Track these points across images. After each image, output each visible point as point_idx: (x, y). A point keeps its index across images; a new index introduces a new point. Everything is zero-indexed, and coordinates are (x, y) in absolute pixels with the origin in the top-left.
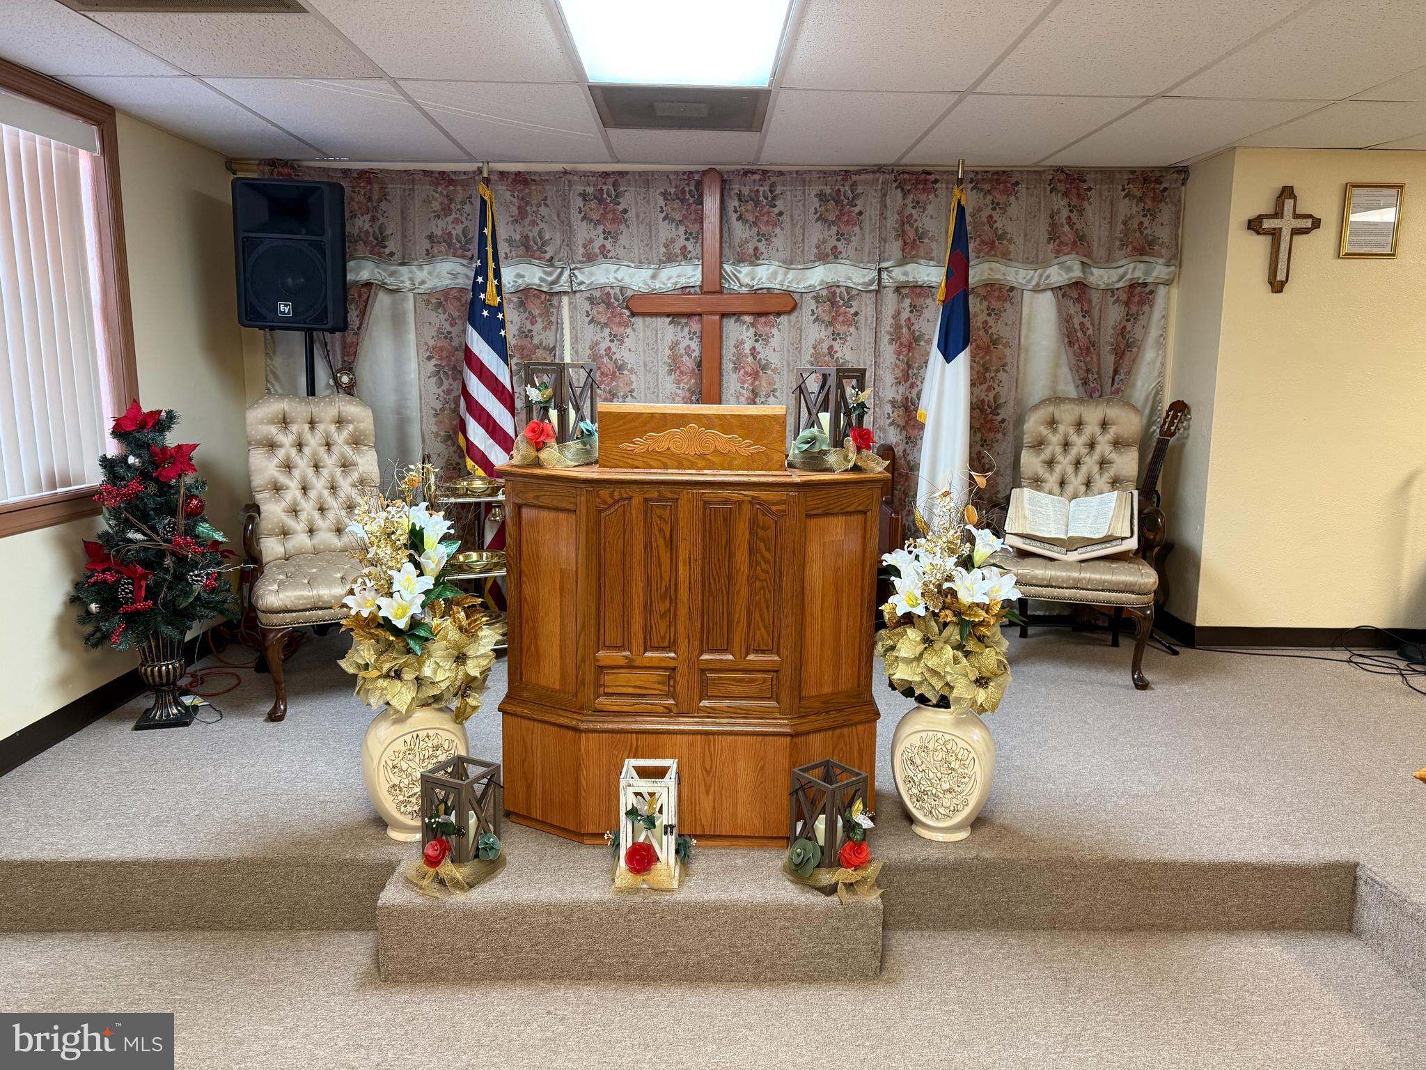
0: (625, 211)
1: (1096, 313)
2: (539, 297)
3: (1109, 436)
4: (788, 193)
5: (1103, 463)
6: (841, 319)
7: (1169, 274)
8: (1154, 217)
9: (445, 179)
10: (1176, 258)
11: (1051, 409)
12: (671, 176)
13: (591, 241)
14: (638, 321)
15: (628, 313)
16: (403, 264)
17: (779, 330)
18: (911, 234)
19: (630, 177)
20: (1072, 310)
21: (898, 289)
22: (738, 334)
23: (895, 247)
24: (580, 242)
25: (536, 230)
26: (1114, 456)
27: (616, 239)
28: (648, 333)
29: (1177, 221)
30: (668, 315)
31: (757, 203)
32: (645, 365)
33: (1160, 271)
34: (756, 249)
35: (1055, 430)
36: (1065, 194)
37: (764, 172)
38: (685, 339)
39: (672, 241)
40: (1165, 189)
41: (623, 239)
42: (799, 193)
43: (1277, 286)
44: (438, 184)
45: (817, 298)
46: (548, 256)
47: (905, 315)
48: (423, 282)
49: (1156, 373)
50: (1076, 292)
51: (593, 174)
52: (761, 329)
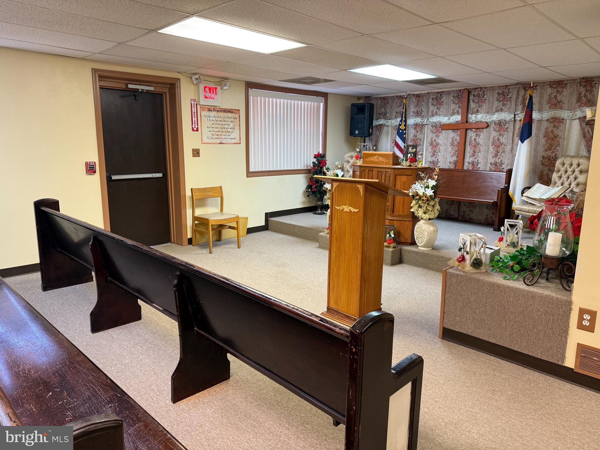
0: (443, 102)
2: (419, 126)
4: (488, 93)
5: (576, 178)
6: (502, 130)
13: (433, 110)
14: (444, 131)
15: (441, 129)
16: (389, 119)
17: (483, 133)
19: (444, 93)
20: (585, 126)
21: (520, 120)
22: (471, 134)
23: (521, 107)
24: (431, 111)
25: (420, 108)
28: (446, 134)
30: (452, 130)
32: (444, 144)
34: (477, 110)
35: (563, 166)
36: (585, 86)
37: (481, 88)
38: (456, 136)
39: (455, 109)
41: (441, 110)
42: (492, 93)
45: (495, 124)
46: (422, 115)
48: (393, 124)
51: (435, 93)
52: (478, 133)
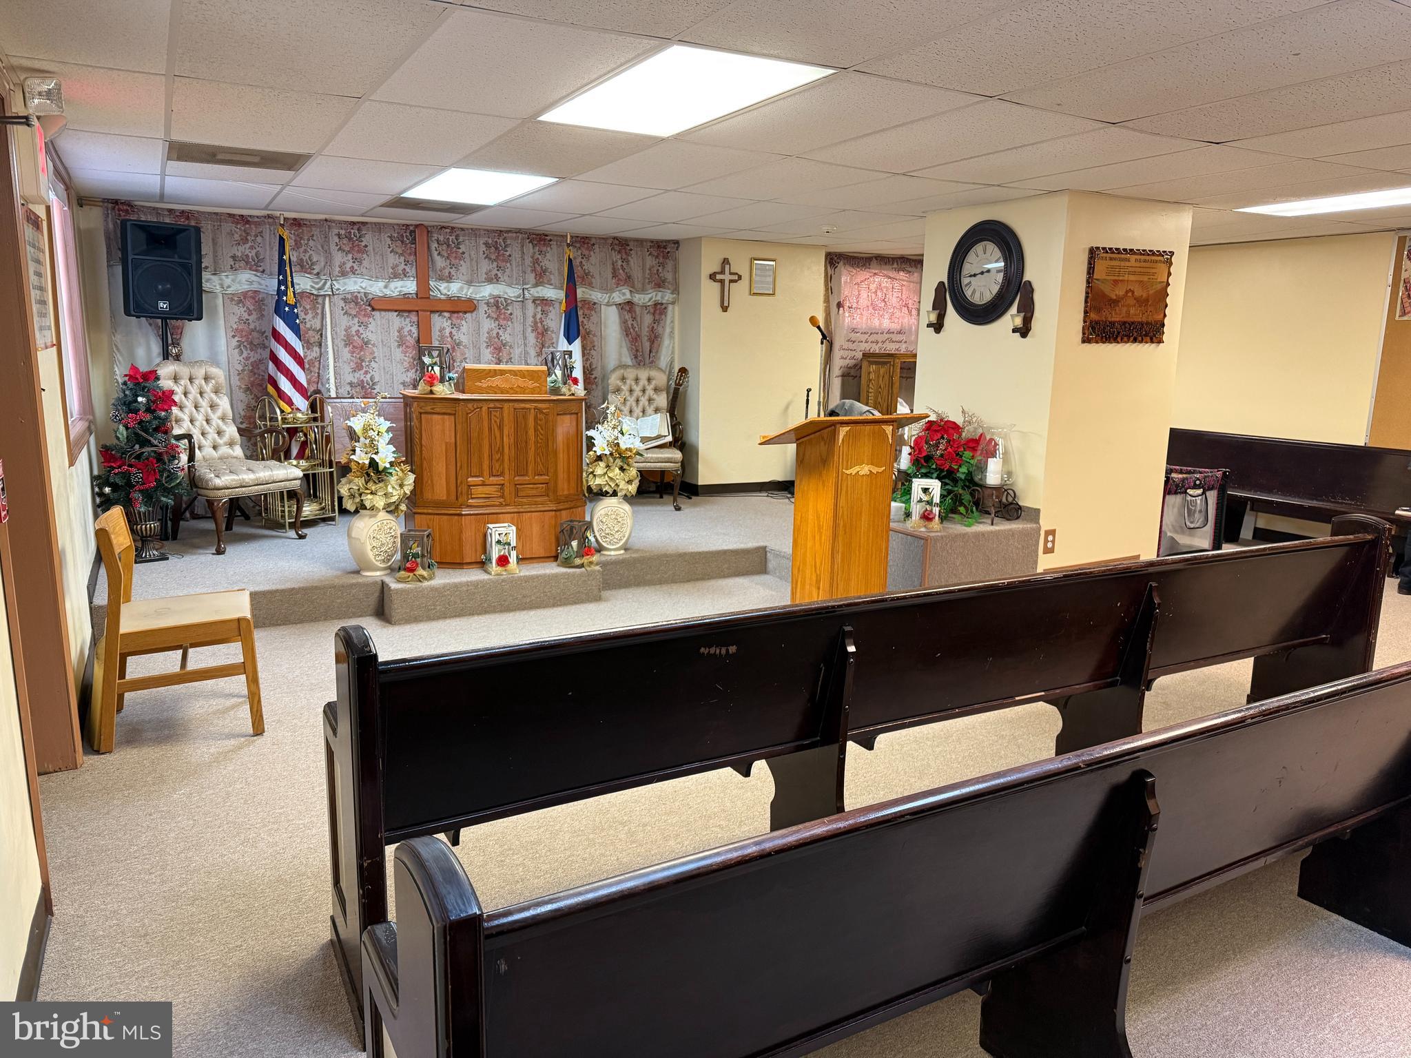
0: (366, 246)
1: (639, 319)
2: (309, 298)
3: (652, 386)
4: (467, 241)
5: (650, 400)
6: (502, 317)
7: (673, 298)
8: (664, 267)
9: (244, 220)
10: (676, 291)
11: (622, 371)
12: (395, 227)
13: (344, 263)
14: (377, 314)
15: (370, 309)
16: (215, 274)
17: (466, 322)
18: (538, 269)
19: (369, 226)
20: (627, 317)
21: (534, 301)
22: (440, 323)
23: (531, 277)
24: (337, 264)
25: (307, 255)
26: (655, 396)
27: (360, 263)
28: (384, 321)
29: (675, 270)
30: (396, 311)
31: (448, 246)
32: (382, 341)
33: (667, 296)
34: (450, 273)
35: (625, 383)
36: (619, 252)
37: (453, 228)
38: (408, 326)
39: (397, 266)
40: (668, 252)
41: (365, 263)
42: (473, 242)
43: (725, 309)
44: (237, 223)
45: (488, 304)
46: (315, 272)
47: (539, 316)
48: (229, 287)
49: (670, 353)
50: (628, 307)
51: (346, 222)
52: (455, 321)
